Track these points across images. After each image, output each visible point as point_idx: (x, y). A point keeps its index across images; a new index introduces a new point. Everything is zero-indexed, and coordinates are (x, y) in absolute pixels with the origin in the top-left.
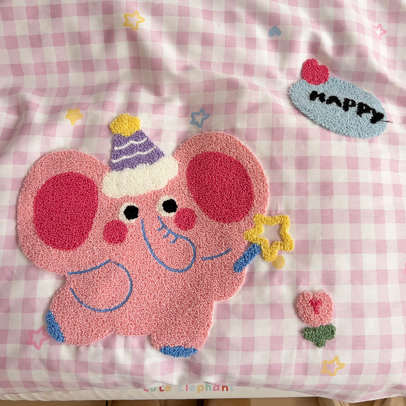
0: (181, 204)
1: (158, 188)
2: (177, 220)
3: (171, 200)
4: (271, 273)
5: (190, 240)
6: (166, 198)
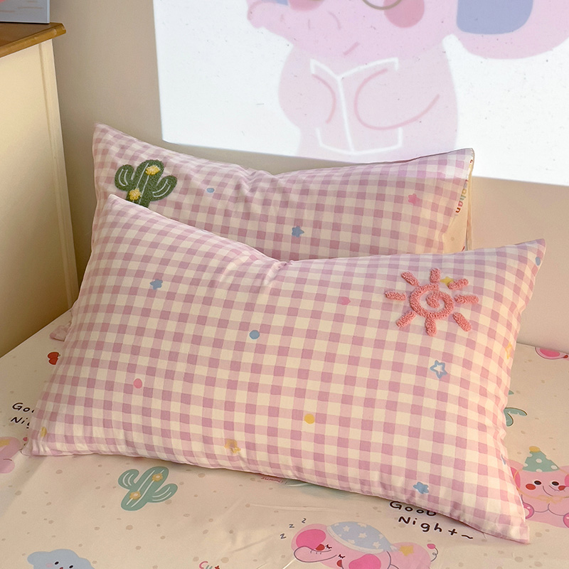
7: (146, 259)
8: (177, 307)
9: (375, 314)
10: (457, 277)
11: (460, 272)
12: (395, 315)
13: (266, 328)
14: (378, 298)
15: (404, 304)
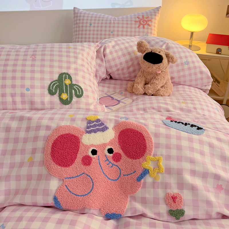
0: (115, 151)
1: (106, 142)
2: (113, 157)
3: (111, 148)
4: (154, 183)
5: (118, 167)
6: (109, 147)
7: (87, 20)
8: (96, 29)
9: (133, 26)
10: (147, 16)
11: (148, 15)
12: (137, 26)
13: (114, 31)
14: (133, 22)
15: (138, 23)
